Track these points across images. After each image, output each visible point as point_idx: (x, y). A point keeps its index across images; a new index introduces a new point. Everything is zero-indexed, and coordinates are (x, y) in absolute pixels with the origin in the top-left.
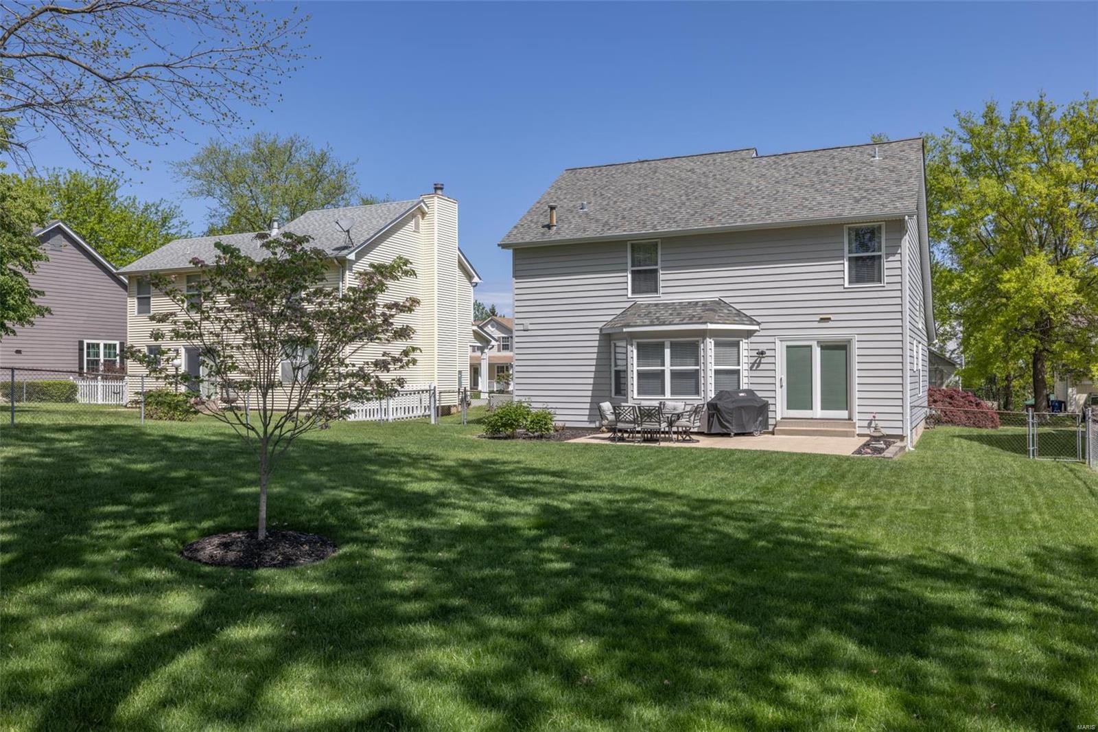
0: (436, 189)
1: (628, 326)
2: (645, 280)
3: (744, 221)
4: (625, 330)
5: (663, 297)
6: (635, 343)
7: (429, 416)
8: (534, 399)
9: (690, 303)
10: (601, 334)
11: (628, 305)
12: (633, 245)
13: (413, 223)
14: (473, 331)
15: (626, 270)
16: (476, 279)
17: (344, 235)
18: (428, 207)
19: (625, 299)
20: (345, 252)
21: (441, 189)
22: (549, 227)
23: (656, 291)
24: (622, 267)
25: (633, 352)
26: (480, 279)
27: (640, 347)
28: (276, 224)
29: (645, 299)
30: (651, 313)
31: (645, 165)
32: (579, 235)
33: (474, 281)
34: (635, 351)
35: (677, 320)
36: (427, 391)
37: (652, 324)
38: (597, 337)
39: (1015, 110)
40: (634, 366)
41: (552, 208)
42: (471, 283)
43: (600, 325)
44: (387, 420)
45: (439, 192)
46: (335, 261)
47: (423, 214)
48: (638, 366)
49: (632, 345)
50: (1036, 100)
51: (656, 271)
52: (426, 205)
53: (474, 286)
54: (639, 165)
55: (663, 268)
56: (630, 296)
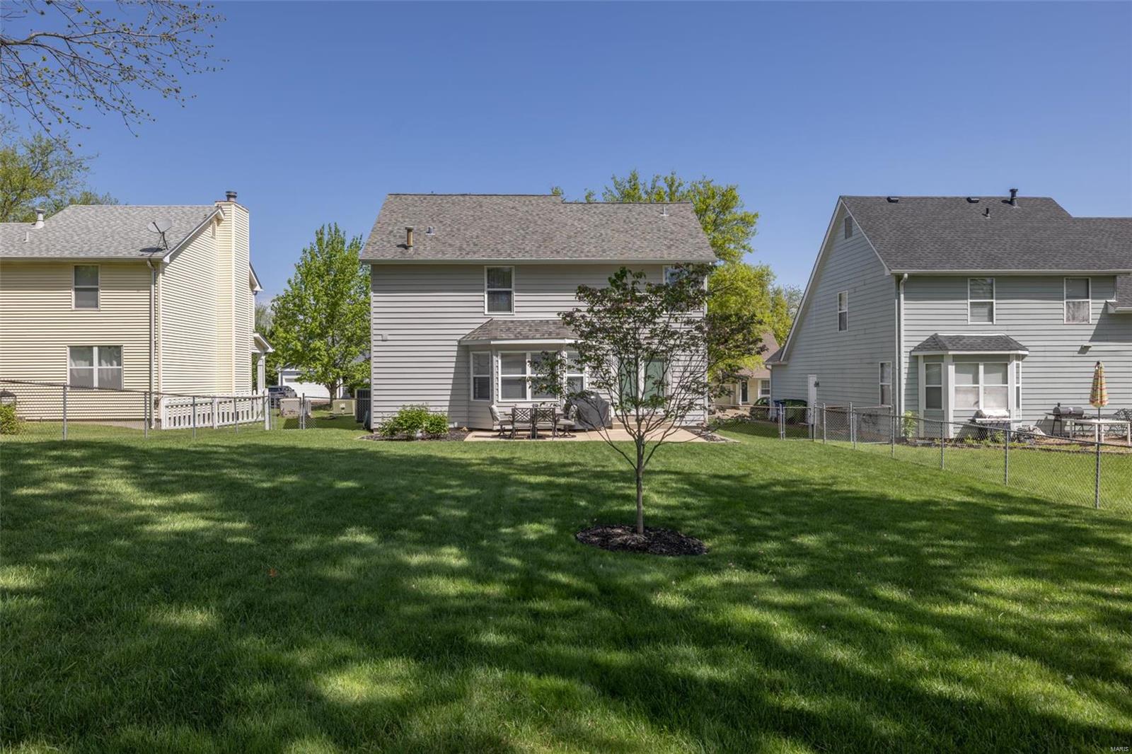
0: (229, 196)
1: (496, 339)
2: (500, 300)
3: (587, 256)
4: (492, 342)
5: (517, 315)
6: (500, 355)
7: (264, 421)
8: (430, 404)
9: (541, 321)
10: (459, 346)
11: (485, 321)
12: (488, 271)
13: (211, 228)
14: (255, 338)
15: (483, 291)
16: (258, 288)
17: (158, 237)
18: (224, 214)
19: (482, 315)
20: (159, 254)
21: (235, 197)
22: (406, 247)
23: (510, 309)
24: (481, 288)
25: (498, 362)
26: (261, 288)
27: (503, 356)
28: (41, 216)
29: (500, 316)
30: (510, 327)
31: (467, 198)
32: (440, 257)
33: (255, 289)
34: (500, 361)
35: (538, 336)
36: (250, 399)
37: (517, 339)
38: (456, 348)
39: (654, 181)
40: (499, 373)
41: (409, 230)
42: (253, 291)
43: (459, 338)
44: (212, 427)
45: (232, 199)
46: (149, 263)
47: (219, 220)
48: (502, 373)
49: (497, 356)
50: (669, 176)
51: (509, 293)
52: (223, 211)
53: (255, 294)
54: (461, 198)
55: (517, 291)
56: (486, 313)
